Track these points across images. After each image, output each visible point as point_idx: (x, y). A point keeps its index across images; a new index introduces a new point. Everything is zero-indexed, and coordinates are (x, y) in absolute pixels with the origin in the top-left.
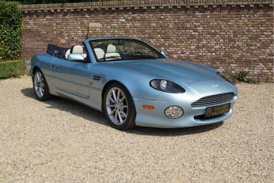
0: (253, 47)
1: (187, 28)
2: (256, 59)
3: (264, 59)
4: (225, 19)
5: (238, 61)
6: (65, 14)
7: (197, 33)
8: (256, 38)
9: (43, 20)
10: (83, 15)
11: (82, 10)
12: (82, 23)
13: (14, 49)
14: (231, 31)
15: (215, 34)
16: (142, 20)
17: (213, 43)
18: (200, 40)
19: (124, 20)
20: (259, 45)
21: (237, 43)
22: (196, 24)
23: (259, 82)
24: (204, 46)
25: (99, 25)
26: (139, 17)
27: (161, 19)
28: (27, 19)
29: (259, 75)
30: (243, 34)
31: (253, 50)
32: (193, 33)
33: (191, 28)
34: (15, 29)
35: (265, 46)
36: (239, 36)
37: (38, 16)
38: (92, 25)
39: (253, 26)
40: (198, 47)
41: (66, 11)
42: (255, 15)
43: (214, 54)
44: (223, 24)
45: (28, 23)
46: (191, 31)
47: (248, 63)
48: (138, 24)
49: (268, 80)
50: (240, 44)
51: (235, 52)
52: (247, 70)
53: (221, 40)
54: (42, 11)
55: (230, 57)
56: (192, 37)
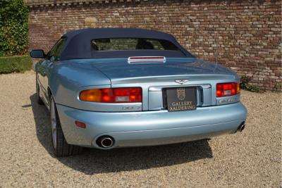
0: (258, 47)
1: (182, 23)
2: (261, 62)
3: (272, 62)
4: (224, 11)
5: (240, 63)
6: (65, 8)
7: (192, 29)
8: (261, 35)
9: (46, 15)
10: (80, 9)
11: (78, 3)
12: (79, 18)
13: (22, 44)
14: (231, 26)
15: (213, 30)
16: (136, 13)
17: (211, 41)
18: (196, 37)
19: (118, 14)
20: (265, 44)
21: (238, 41)
22: (191, 18)
23: (265, 90)
24: (200, 44)
25: (94, 19)
26: (132, 11)
27: (154, 12)
28: (32, 14)
29: (265, 82)
30: (246, 30)
31: (258, 50)
32: (188, 29)
33: (186, 23)
34: (22, 23)
35: (273, 45)
36: (241, 33)
37: (41, 11)
38: (88, 19)
39: (257, 21)
40: (194, 46)
41: (64, 5)
42: (261, 7)
43: (211, 54)
44: (222, 19)
45: (33, 18)
46: (186, 26)
47: (252, 66)
48: (131, 18)
49: (275, 89)
50: (242, 42)
51: (236, 53)
52: (250, 75)
53: (220, 37)
54: (45, 5)
55: (230, 58)
56: (187, 33)
